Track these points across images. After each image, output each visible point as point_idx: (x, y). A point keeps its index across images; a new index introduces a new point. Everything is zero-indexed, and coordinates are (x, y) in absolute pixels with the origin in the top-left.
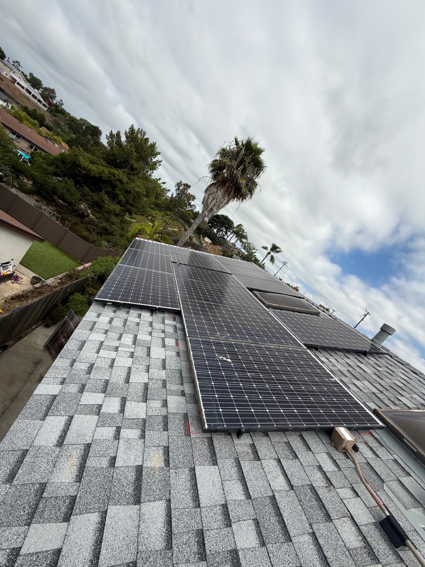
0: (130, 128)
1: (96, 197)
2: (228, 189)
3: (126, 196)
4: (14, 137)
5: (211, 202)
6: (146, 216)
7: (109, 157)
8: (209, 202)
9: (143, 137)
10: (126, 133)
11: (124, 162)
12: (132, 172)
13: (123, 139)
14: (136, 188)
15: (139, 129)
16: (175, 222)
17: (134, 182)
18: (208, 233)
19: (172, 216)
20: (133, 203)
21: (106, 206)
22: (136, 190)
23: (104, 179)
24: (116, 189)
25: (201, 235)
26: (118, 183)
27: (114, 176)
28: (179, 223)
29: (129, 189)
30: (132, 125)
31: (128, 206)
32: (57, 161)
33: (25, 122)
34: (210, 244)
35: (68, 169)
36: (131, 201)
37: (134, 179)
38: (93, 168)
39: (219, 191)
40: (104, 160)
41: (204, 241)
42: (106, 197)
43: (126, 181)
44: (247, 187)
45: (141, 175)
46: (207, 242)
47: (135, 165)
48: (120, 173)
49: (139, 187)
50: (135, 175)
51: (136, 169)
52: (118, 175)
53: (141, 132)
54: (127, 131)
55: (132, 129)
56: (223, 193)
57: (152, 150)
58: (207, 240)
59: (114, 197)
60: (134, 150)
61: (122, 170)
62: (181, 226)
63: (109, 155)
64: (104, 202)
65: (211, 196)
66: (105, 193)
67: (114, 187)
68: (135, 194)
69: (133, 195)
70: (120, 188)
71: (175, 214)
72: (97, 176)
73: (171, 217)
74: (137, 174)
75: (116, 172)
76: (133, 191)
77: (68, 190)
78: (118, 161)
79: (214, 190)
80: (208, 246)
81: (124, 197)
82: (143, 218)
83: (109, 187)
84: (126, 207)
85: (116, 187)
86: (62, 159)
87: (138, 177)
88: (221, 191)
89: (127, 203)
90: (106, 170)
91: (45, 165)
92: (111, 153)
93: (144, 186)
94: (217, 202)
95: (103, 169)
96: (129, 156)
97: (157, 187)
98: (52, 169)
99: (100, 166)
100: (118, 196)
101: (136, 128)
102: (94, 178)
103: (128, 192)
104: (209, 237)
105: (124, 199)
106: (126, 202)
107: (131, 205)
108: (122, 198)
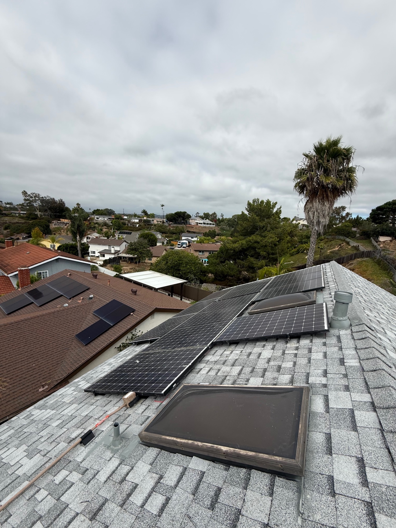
0: (248, 204)
1: (245, 263)
2: (323, 195)
3: (265, 250)
4: (201, 253)
5: (313, 217)
6: (302, 252)
7: (243, 232)
8: (312, 218)
9: (258, 202)
10: (246, 209)
11: (253, 228)
12: (262, 231)
13: (246, 213)
14: (269, 240)
15: (253, 200)
16: (333, 242)
17: (266, 237)
18: (378, 232)
19: (328, 239)
20: (273, 252)
21: (255, 266)
22: (270, 242)
23: (245, 248)
24: (256, 249)
25: (372, 238)
26: (256, 245)
27: (251, 242)
28: (338, 241)
29: (265, 244)
30: (248, 201)
31: (271, 256)
32: (219, 254)
33: (205, 242)
34: (391, 241)
35: (226, 255)
36: (271, 251)
37: (266, 235)
38: (236, 245)
39: (314, 204)
40: (242, 235)
41: (380, 242)
42: (252, 259)
43: (260, 240)
44: (342, 179)
45: (269, 228)
46: (384, 242)
47: (261, 224)
48: (253, 238)
49: (271, 237)
50: (265, 231)
51: (264, 226)
52: (253, 240)
53: (255, 201)
54: (247, 207)
55: (249, 204)
56: (319, 202)
57: (269, 205)
58: (382, 239)
59: (257, 256)
60: (255, 216)
61: (255, 234)
62: (341, 242)
63: (243, 231)
64: (253, 263)
65: (310, 212)
66: (251, 257)
67: (254, 248)
68: (271, 244)
69: (270, 247)
70: (258, 247)
71: (330, 235)
72: (241, 249)
73: (326, 240)
74: (266, 229)
75: (251, 238)
76: (268, 244)
77: (229, 269)
78: (249, 230)
79: (310, 205)
80: (388, 245)
81: (265, 252)
82: (299, 255)
83: (252, 251)
84: (270, 257)
85: (256, 248)
86: (222, 251)
87: (268, 231)
88: (316, 202)
89: (269, 254)
90: (244, 242)
91: (215, 261)
92: (243, 229)
93: (276, 234)
94: (319, 213)
95: (242, 242)
96: (254, 222)
97: (285, 228)
98: (218, 261)
99: (240, 242)
100: (260, 253)
101: (251, 202)
102: (240, 251)
103: (266, 246)
104: (383, 234)
105: (265, 253)
106: (267, 254)
107: (273, 254)
108: (263, 253)
